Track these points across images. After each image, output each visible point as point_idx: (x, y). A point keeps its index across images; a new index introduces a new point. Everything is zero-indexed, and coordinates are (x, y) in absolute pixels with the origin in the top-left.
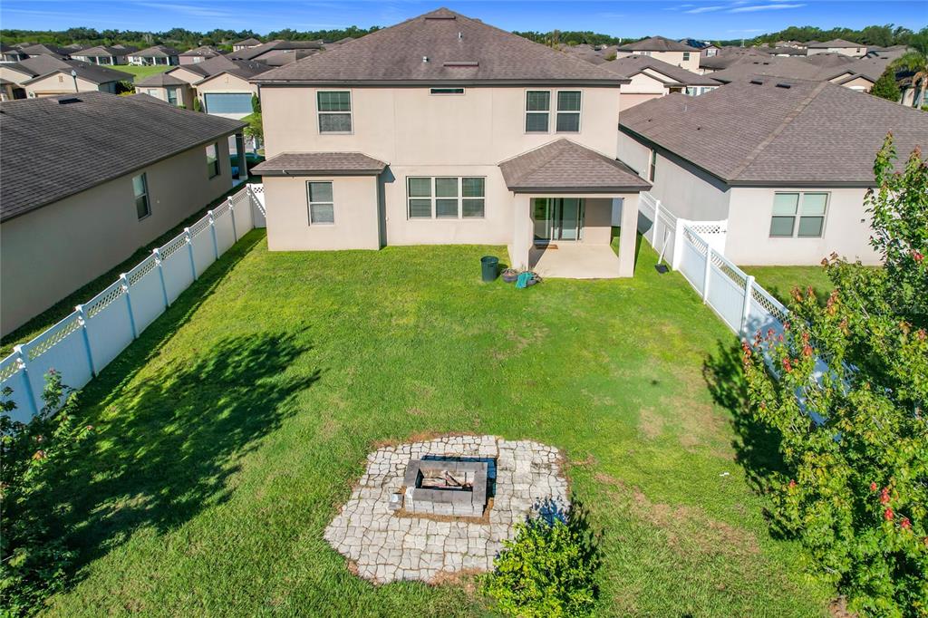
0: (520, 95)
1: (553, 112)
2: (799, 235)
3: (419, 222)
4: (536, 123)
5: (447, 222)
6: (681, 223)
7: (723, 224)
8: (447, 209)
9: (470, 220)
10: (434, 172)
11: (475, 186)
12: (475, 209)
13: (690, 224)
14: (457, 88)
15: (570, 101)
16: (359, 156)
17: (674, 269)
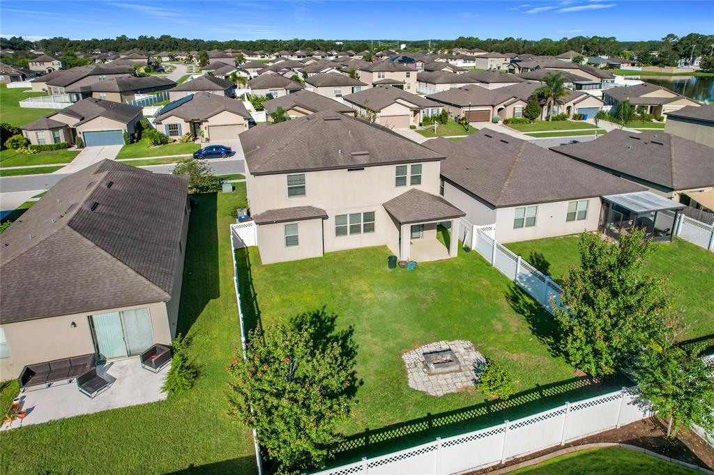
0: (393, 168)
1: (409, 175)
2: (526, 226)
3: (342, 238)
4: (400, 181)
5: (356, 236)
6: (475, 227)
7: (493, 226)
8: (355, 230)
9: (367, 234)
10: (348, 212)
11: (370, 216)
12: (369, 228)
13: (480, 227)
14: (360, 168)
15: (416, 170)
16: (310, 208)
17: (473, 249)
